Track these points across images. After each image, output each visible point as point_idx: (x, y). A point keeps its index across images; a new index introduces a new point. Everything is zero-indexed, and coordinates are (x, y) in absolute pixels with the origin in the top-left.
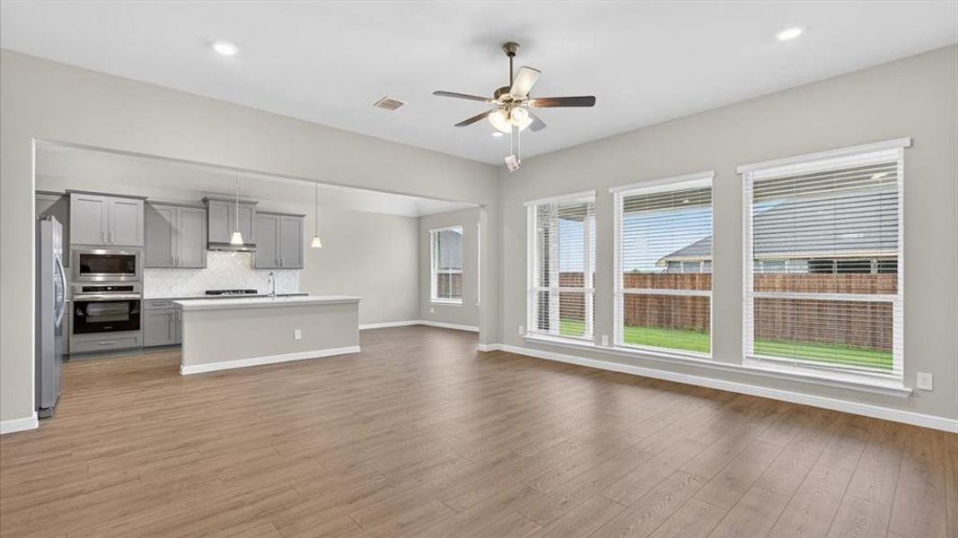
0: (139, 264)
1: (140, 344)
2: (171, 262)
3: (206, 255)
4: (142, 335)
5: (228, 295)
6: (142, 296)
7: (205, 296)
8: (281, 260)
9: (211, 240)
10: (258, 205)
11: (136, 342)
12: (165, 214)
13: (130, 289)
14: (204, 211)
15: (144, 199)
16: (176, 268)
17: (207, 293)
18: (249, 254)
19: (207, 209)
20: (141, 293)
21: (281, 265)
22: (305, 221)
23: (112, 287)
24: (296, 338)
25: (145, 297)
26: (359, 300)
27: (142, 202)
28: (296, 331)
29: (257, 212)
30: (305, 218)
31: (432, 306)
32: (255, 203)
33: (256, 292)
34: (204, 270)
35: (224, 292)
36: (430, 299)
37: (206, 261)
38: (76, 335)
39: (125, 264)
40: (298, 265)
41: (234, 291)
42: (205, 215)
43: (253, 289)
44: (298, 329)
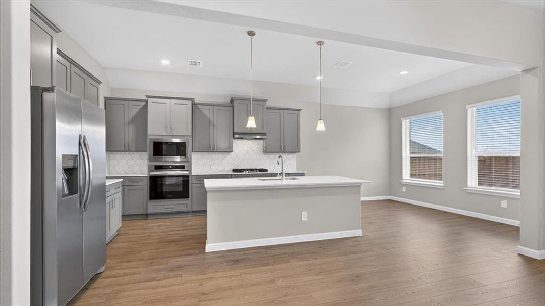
0: (189, 148)
1: (189, 209)
2: (210, 147)
3: (233, 142)
4: (191, 201)
5: (247, 173)
6: (191, 173)
7: (232, 173)
8: (284, 146)
9: (236, 131)
10: (267, 103)
11: (187, 207)
12: (206, 112)
13: (183, 167)
14: (231, 108)
15: (192, 100)
16: (213, 152)
17: (234, 171)
18: (261, 142)
19: (233, 107)
20: (190, 170)
21: (284, 149)
22: (301, 114)
23: (172, 166)
24: (303, 220)
25: (192, 174)
26: (361, 183)
27: (190, 102)
28: (303, 213)
29: (267, 108)
30: (301, 112)
31: (404, 185)
32: (265, 101)
33: (266, 171)
34: (232, 153)
35: (244, 170)
36: (402, 179)
37: (233, 148)
38: (151, 201)
39: (180, 149)
40: (296, 149)
41: (252, 170)
42: (231, 112)
43: (265, 168)
44: (304, 211)
